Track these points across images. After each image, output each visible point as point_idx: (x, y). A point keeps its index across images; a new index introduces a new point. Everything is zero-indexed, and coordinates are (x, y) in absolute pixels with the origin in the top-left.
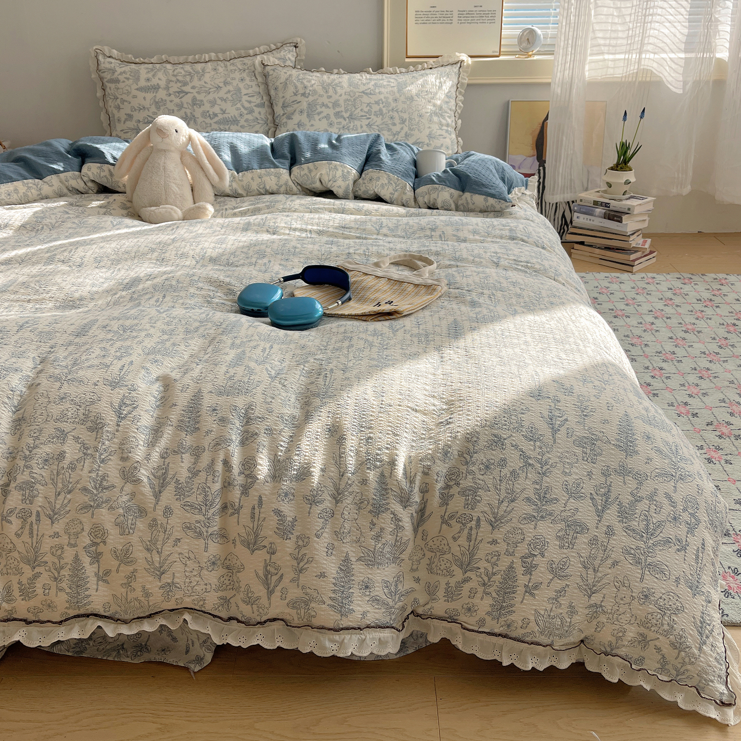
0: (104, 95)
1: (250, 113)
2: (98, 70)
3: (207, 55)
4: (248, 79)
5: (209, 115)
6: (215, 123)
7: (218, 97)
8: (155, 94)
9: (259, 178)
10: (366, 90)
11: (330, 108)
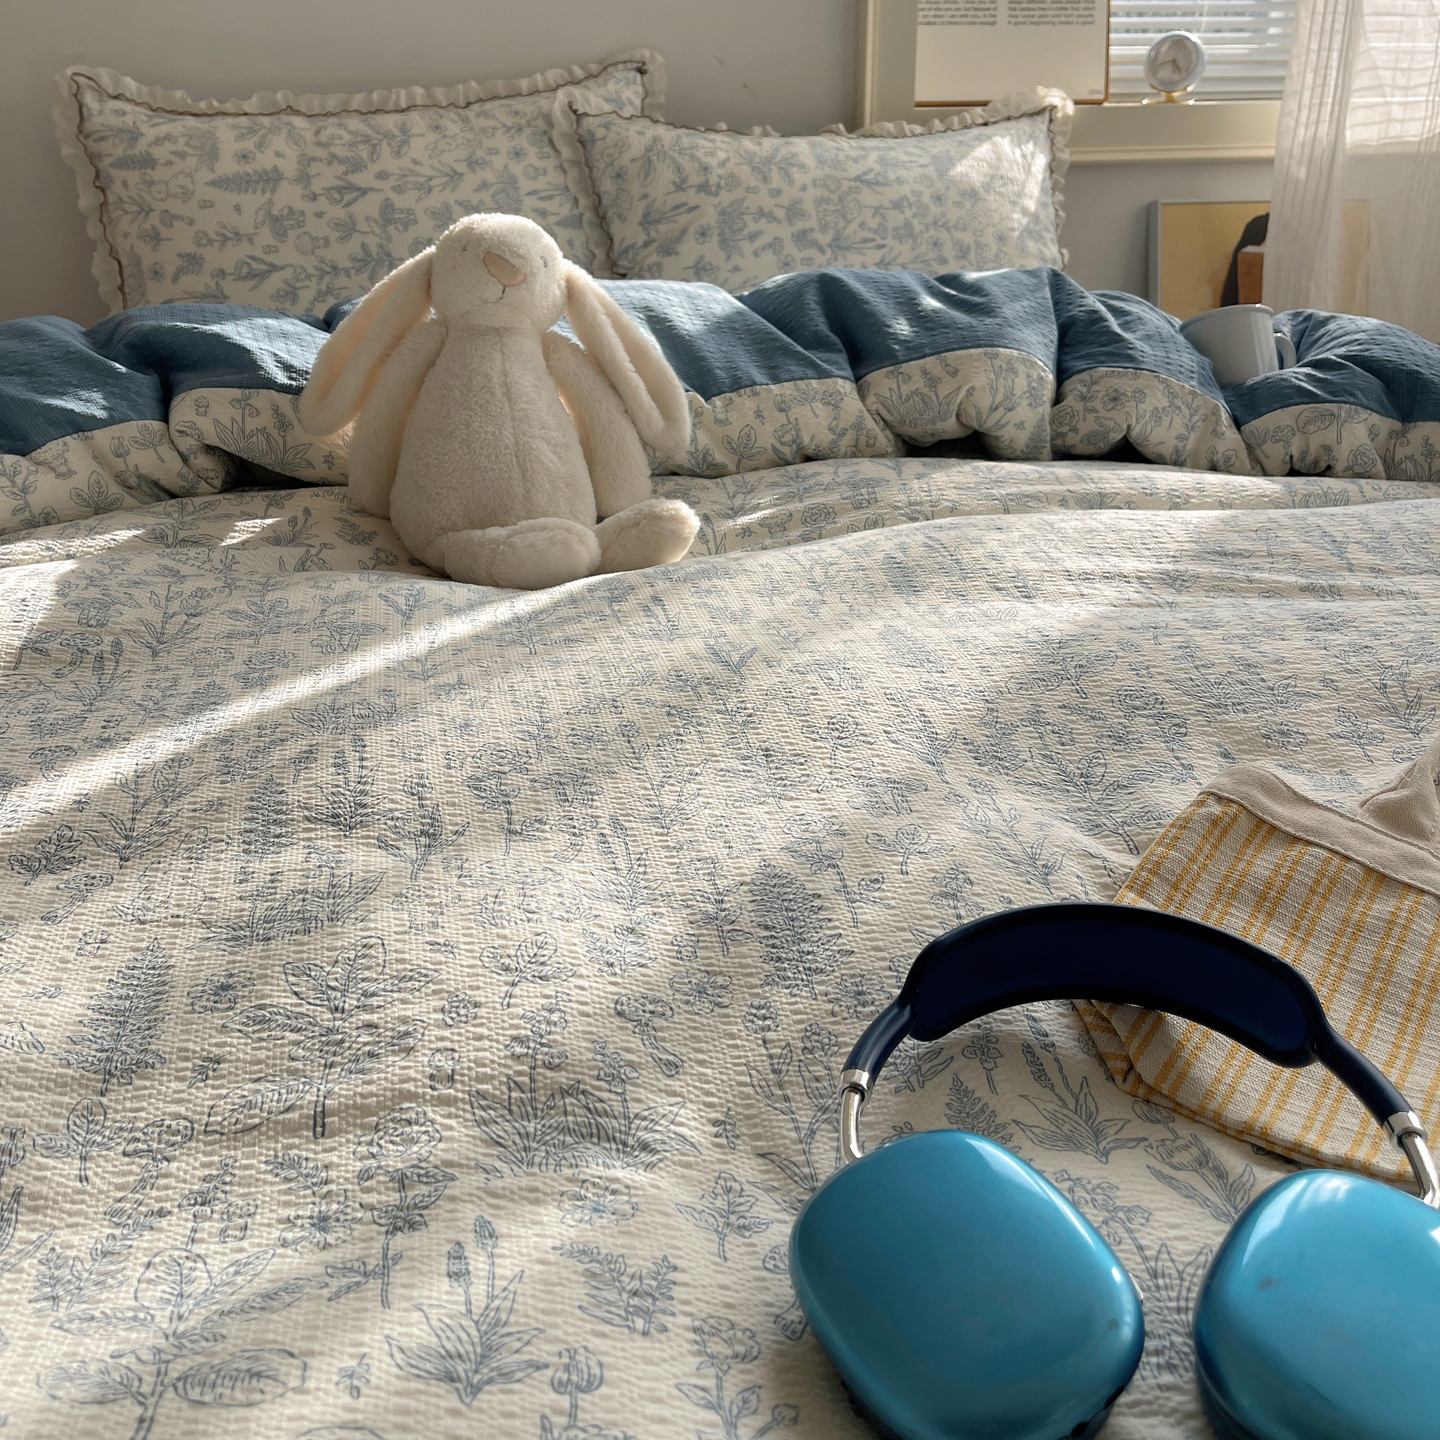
0: (103, 205)
2: (82, 132)
4: (532, 151)
7: (456, 202)
8: (268, 195)
9: (781, 410)
10: (865, 173)
11: (780, 222)
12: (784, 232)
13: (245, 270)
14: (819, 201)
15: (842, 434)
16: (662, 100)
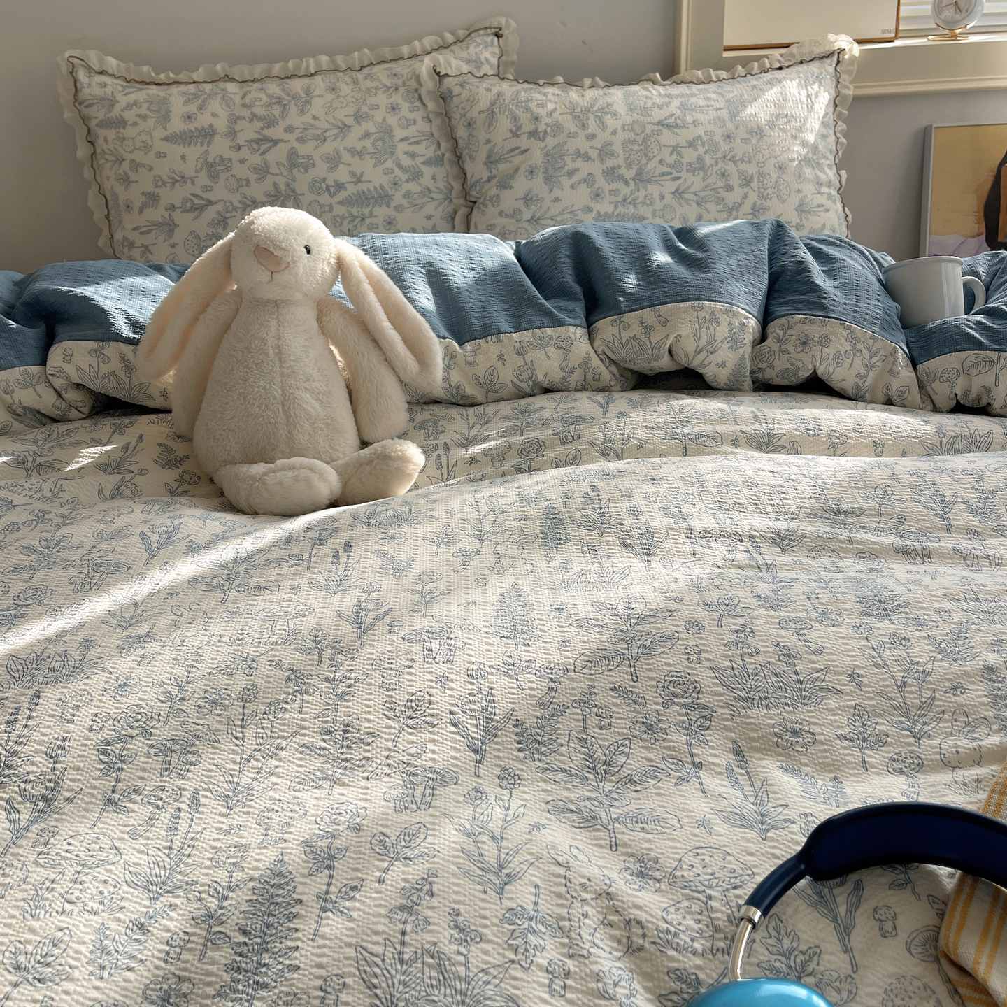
0: (93, 154)
1: (414, 179)
2: (77, 100)
3: (312, 61)
4: (405, 106)
5: (328, 188)
6: (341, 203)
7: (345, 149)
8: (205, 147)
9: (519, 354)
10: (666, 119)
11: (593, 161)
12: (596, 168)
14: (626, 143)
15: (572, 372)
16: (515, 57)
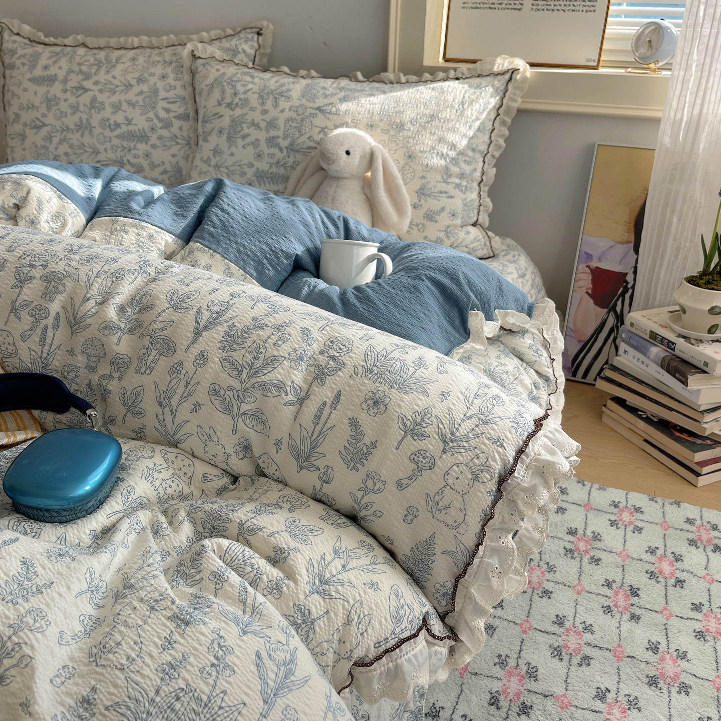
1: (166, 127)
4: (172, 76)
5: (110, 125)
6: (117, 137)
10: (325, 106)
11: (261, 130)
13: (33, 124)
16: (269, 51)
